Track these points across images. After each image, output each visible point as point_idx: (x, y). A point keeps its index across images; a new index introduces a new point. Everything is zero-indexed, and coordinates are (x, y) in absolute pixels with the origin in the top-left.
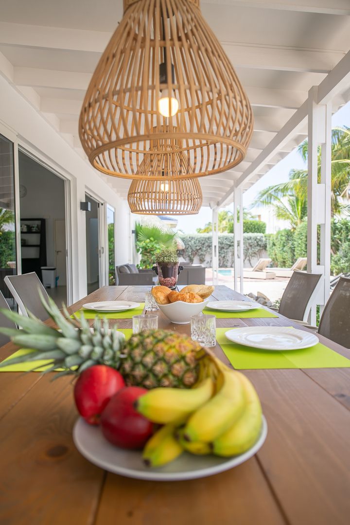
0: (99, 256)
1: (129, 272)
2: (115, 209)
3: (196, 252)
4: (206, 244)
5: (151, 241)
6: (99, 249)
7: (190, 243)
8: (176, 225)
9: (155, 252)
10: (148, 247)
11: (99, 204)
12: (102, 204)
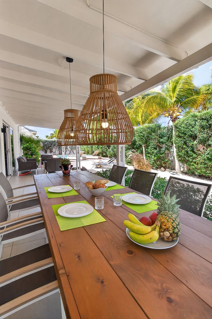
0: (7, 154)
1: (23, 161)
2: (13, 129)
3: (48, 148)
4: (53, 144)
5: (29, 144)
6: (7, 150)
7: (45, 144)
8: (36, 134)
9: (31, 149)
10: (28, 147)
11: (6, 127)
12: (8, 127)
